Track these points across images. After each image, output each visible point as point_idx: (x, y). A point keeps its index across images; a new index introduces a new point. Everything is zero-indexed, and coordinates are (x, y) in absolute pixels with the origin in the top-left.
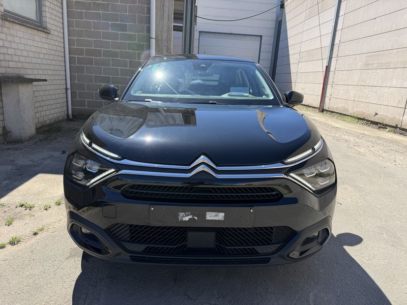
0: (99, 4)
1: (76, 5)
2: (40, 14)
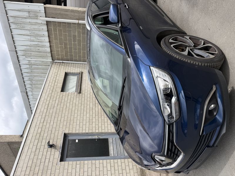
1: (67, 57)
2: (74, 74)
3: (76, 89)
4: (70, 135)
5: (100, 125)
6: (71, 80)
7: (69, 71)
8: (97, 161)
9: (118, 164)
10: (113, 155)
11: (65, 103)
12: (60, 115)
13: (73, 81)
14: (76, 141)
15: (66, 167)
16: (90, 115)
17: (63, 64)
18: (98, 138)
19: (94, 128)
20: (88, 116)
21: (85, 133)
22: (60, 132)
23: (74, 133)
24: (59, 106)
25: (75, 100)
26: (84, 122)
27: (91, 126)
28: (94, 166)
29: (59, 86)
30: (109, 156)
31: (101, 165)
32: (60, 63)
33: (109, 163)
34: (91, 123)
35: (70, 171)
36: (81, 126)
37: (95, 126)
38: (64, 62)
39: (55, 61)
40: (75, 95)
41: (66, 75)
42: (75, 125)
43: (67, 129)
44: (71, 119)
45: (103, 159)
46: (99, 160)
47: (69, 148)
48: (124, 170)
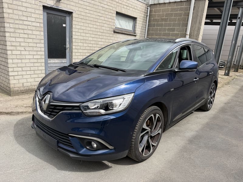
0: (163, 19)
1: (153, 21)
2: (134, 27)
3: (118, 28)
4: (71, 19)
5: (80, 51)
6: (129, 23)
7: (138, 22)
8: (43, 45)
9: (40, 66)
10: (49, 62)
11: (104, 16)
12: (92, 9)
13: (127, 25)
14: (64, 24)
15: (37, 12)
16: (90, 41)
17: (146, 16)
18: (67, 48)
19: (77, 44)
20: (90, 39)
21: (72, 34)
22: (73, 8)
23: (72, 23)
24: (101, 8)
25: (107, 26)
26: (84, 35)
27: (80, 42)
28: (38, 41)
29: (122, 10)
30: (48, 58)
31: (39, 49)
32: (147, 13)
33: (41, 57)
34: (82, 41)
35: (33, 15)
36: (80, 31)
37: (79, 45)
38: (148, 17)
39: (149, 7)
40: (113, 27)
41: (134, 19)
42: (81, 25)
43: (77, 16)
44: (87, 21)
45: (45, 51)
46: (45, 47)
47: (57, 17)
48: (34, 72)
